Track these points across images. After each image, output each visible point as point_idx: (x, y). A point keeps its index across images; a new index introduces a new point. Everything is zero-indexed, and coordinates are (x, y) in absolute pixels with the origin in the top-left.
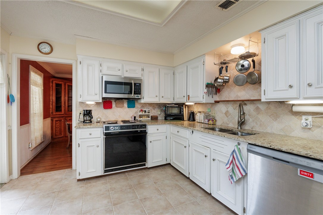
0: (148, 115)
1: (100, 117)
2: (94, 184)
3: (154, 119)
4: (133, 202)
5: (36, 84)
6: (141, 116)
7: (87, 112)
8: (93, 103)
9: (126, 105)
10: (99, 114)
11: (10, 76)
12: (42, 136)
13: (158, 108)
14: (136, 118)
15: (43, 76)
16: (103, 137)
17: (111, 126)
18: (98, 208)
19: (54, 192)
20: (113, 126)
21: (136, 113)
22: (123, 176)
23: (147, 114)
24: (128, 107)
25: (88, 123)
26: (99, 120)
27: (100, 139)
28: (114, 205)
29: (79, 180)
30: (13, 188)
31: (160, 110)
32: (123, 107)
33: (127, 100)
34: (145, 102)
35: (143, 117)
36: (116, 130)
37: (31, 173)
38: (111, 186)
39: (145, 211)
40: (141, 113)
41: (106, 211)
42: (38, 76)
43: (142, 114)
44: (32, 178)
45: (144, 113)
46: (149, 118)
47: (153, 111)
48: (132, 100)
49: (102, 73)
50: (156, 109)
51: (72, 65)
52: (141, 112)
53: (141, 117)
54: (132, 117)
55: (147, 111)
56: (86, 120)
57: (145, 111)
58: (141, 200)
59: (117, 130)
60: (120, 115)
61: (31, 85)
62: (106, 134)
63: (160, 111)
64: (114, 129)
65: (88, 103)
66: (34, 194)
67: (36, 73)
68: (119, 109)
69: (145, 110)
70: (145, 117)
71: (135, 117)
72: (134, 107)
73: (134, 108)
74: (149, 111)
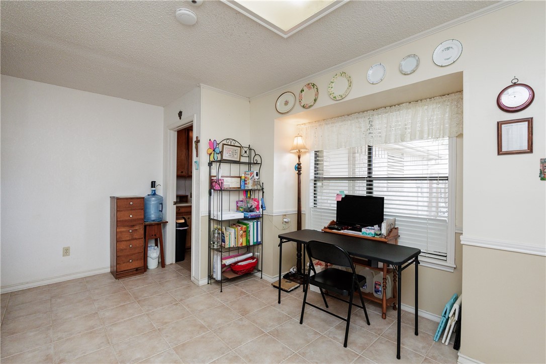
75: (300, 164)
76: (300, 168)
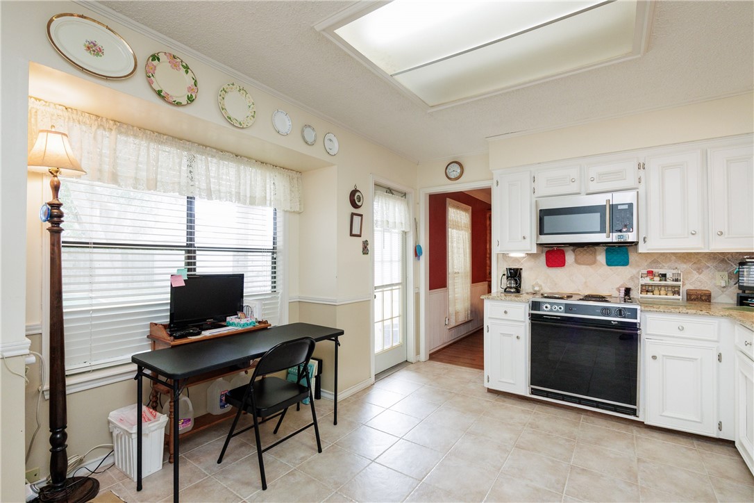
0: (673, 287)
1: (540, 283)
2: (509, 405)
3: (695, 300)
4: (553, 461)
5: (457, 227)
6: (646, 289)
7: (510, 273)
8: (522, 255)
9: (601, 257)
10: (538, 278)
11: (417, 220)
12: (469, 312)
13: (716, 267)
14: (634, 294)
15: (470, 210)
16: (528, 322)
17: (546, 303)
18: (491, 438)
19: (451, 393)
20: (549, 303)
21: (632, 278)
22: (571, 416)
23: (669, 282)
24: (609, 263)
25: (514, 292)
26: (537, 289)
27: (523, 324)
28: (516, 447)
29: (490, 391)
30: (417, 370)
31: (726, 274)
32: (594, 262)
33: (605, 248)
34: (648, 250)
35: (656, 292)
36: (555, 312)
37: (441, 361)
38: (534, 420)
39: (564, 484)
40: (647, 281)
41: (499, 446)
42: (461, 212)
43: (651, 282)
44: (438, 366)
45: (657, 281)
46: (676, 297)
47: (696, 275)
48: (619, 246)
49: (536, 195)
50: (706, 272)
51: (491, 189)
52: (648, 278)
53: (647, 291)
54: (619, 290)
55: (668, 276)
56: (511, 288)
57: (664, 276)
58: (572, 468)
59: (557, 311)
60: (585, 283)
61: (450, 230)
62: (534, 318)
63: (727, 278)
64: (551, 309)
65: (513, 255)
66: (430, 385)
67: (458, 208)
68: (583, 268)
69: (663, 272)
70: (662, 292)
71: (628, 291)
72: (625, 263)
73: (627, 267)
74: (679, 275)
75: (59, 205)
76: (61, 215)
